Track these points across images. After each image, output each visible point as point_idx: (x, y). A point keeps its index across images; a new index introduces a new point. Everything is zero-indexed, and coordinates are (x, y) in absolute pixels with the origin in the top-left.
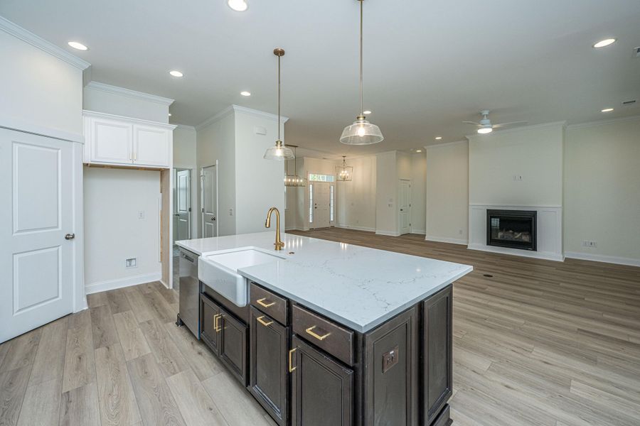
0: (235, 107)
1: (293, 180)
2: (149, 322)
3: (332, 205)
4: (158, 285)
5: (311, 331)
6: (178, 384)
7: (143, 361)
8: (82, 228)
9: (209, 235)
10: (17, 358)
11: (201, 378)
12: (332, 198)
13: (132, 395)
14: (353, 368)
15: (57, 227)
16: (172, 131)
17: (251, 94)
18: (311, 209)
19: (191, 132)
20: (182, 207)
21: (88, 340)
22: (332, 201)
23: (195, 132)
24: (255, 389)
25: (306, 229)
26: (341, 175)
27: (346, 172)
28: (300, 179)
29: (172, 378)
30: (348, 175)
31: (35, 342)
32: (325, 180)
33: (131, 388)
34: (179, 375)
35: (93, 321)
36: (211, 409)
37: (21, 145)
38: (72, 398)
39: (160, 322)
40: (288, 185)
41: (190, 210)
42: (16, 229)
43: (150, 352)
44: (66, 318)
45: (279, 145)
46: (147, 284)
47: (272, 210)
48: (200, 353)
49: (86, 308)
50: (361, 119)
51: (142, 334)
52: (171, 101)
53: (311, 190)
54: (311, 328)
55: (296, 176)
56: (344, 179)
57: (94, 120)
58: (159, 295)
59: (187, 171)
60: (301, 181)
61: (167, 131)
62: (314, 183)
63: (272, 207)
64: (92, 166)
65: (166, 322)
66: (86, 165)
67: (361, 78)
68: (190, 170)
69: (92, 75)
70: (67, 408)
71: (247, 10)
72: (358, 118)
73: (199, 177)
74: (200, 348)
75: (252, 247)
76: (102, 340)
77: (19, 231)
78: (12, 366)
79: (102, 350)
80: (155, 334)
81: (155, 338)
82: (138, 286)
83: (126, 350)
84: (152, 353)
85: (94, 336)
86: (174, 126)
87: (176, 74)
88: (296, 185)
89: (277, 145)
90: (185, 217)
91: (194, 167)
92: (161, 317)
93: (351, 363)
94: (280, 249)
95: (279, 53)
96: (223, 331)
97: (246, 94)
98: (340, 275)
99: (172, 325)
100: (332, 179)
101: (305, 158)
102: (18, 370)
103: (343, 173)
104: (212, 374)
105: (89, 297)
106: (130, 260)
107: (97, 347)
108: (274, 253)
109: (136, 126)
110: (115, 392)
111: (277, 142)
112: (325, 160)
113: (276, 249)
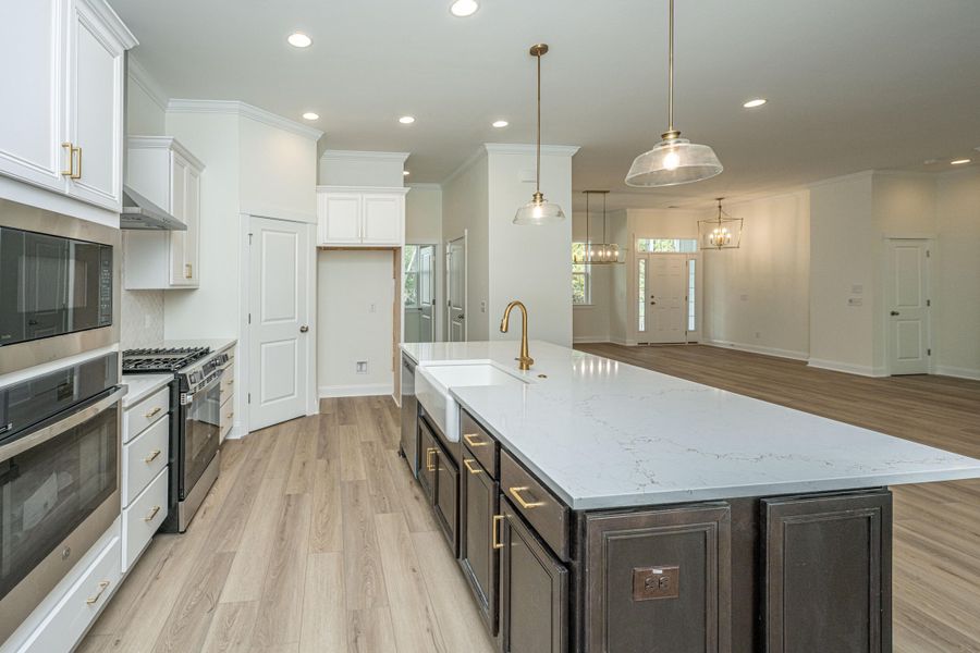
0: (488, 146)
1: (600, 253)
2: (371, 444)
3: (692, 298)
4: (388, 399)
5: (517, 492)
6: (385, 525)
7: (356, 486)
8: (314, 321)
9: (456, 339)
10: (260, 449)
11: (412, 529)
12: (692, 284)
13: (339, 521)
14: (567, 565)
15: (294, 318)
16: (404, 197)
17: (510, 123)
18: (642, 305)
19: (433, 193)
20: (426, 299)
21: (313, 449)
22: (692, 291)
23: (441, 192)
24: (464, 563)
25: (631, 342)
26: (711, 236)
27: (724, 230)
28: (613, 249)
29: (381, 516)
30: (729, 236)
31: (274, 437)
32: (677, 250)
33: (340, 512)
34: (388, 515)
35: (321, 429)
36: (414, 570)
37: (269, 233)
38: (292, 503)
39: (382, 448)
40: (595, 262)
41: (434, 302)
42: (264, 318)
43: (364, 478)
44: (300, 420)
45: (538, 201)
46: (377, 397)
47: (512, 305)
48: (417, 498)
49: (317, 412)
50: (671, 136)
51: (361, 456)
52: (406, 156)
53: (642, 269)
54: (519, 489)
55: (609, 246)
56: (720, 245)
57: (326, 195)
58: (387, 412)
59: (430, 248)
60: (617, 253)
61: (397, 197)
62: (647, 256)
63: (513, 300)
64: (326, 249)
65: (388, 448)
66: (319, 249)
67: (671, 60)
68: (434, 246)
69: (328, 142)
70: (287, 510)
71: (478, 9)
72: (664, 136)
73: (445, 254)
74: (417, 491)
75: (489, 361)
76: (325, 452)
77: (266, 321)
78: (256, 457)
79: (322, 462)
80: (374, 460)
81: (373, 464)
82: (369, 397)
83: (343, 469)
84: (367, 481)
85: (319, 444)
86: (407, 190)
87: (407, 120)
88: (610, 262)
89: (534, 201)
90: (428, 311)
91: (438, 241)
92: (384, 440)
93: (562, 554)
94: (528, 369)
95: (539, 51)
96: (437, 472)
97: (500, 124)
98: (599, 421)
99: (394, 453)
100: (693, 246)
101: (628, 210)
102: (259, 460)
103: (718, 233)
104: (426, 529)
105: (322, 402)
106: (361, 363)
107: (320, 458)
108: (517, 372)
109: (366, 196)
110: (326, 511)
111: (535, 196)
112: (672, 210)
113: (521, 368)
